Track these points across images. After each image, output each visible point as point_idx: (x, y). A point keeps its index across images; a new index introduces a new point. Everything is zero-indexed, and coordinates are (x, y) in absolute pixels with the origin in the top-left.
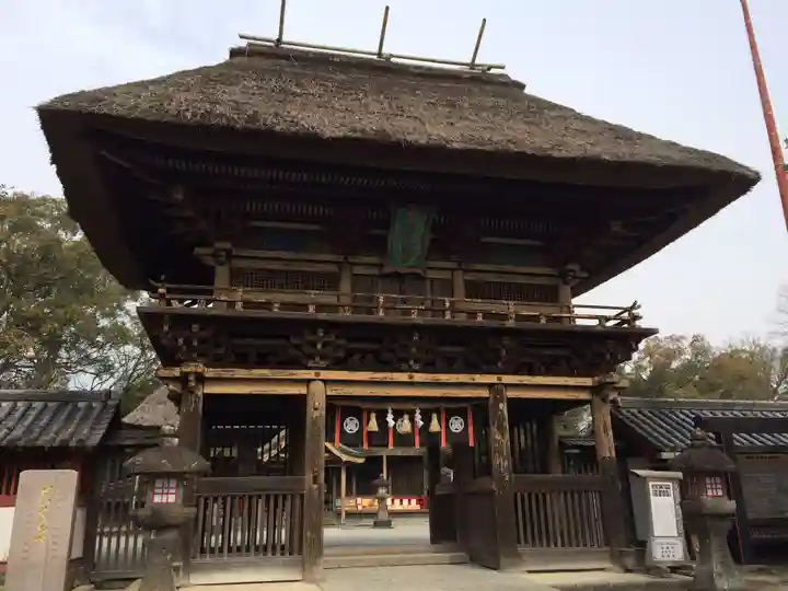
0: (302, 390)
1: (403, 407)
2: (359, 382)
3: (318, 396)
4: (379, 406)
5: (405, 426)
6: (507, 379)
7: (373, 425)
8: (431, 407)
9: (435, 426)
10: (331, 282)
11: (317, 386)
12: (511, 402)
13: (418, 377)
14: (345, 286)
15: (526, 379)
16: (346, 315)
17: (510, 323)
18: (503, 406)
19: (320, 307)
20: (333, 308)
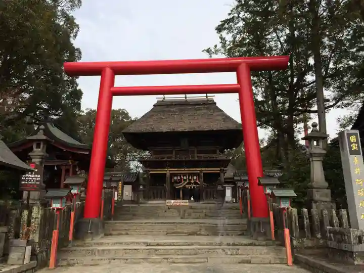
0: (165, 172)
1: (184, 175)
2: (175, 171)
3: (168, 173)
4: (180, 175)
5: (185, 178)
6: (203, 169)
7: (179, 178)
8: (190, 174)
9: (190, 178)
10: (171, 152)
11: (168, 171)
12: (204, 173)
13: (186, 169)
14: (174, 152)
15: (206, 169)
16: (173, 159)
17: (203, 159)
18: (202, 174)
19: (168, 158)
20: (170, 158)
